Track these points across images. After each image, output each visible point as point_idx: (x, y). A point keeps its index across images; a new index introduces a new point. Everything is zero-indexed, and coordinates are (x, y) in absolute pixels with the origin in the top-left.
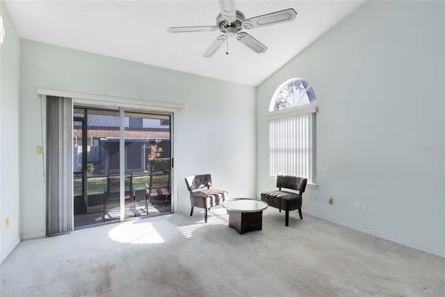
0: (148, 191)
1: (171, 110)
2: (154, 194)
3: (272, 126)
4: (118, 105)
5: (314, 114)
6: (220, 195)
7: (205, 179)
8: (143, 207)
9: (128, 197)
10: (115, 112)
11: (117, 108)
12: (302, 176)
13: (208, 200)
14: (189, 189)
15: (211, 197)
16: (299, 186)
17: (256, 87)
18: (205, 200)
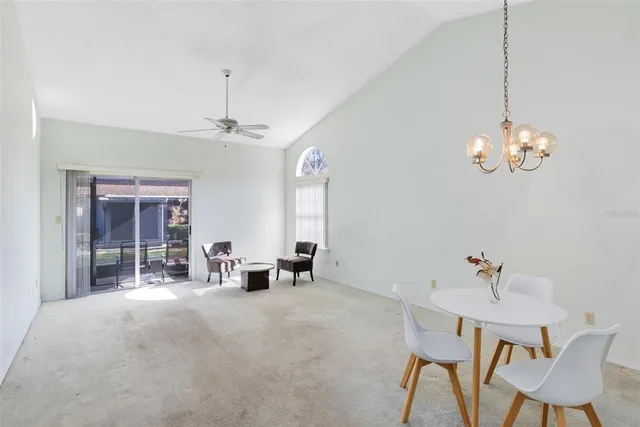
0: (164, 261)
1: (189, 178)
2: (171, 263)
3: (298, 192)
4: (133, 175)
5: (327, 184)
6: (236, 261)
7: (225, 247)
8: (160, 279)
9: (143, 266)
10: (131, 182)
11: (132, 178)
12: (313, 241)
13: (223, 265)
14: (206, 256)
15: (226, 263)
16: (311, 250)
17: (285, 150)
18: (219, 264)
